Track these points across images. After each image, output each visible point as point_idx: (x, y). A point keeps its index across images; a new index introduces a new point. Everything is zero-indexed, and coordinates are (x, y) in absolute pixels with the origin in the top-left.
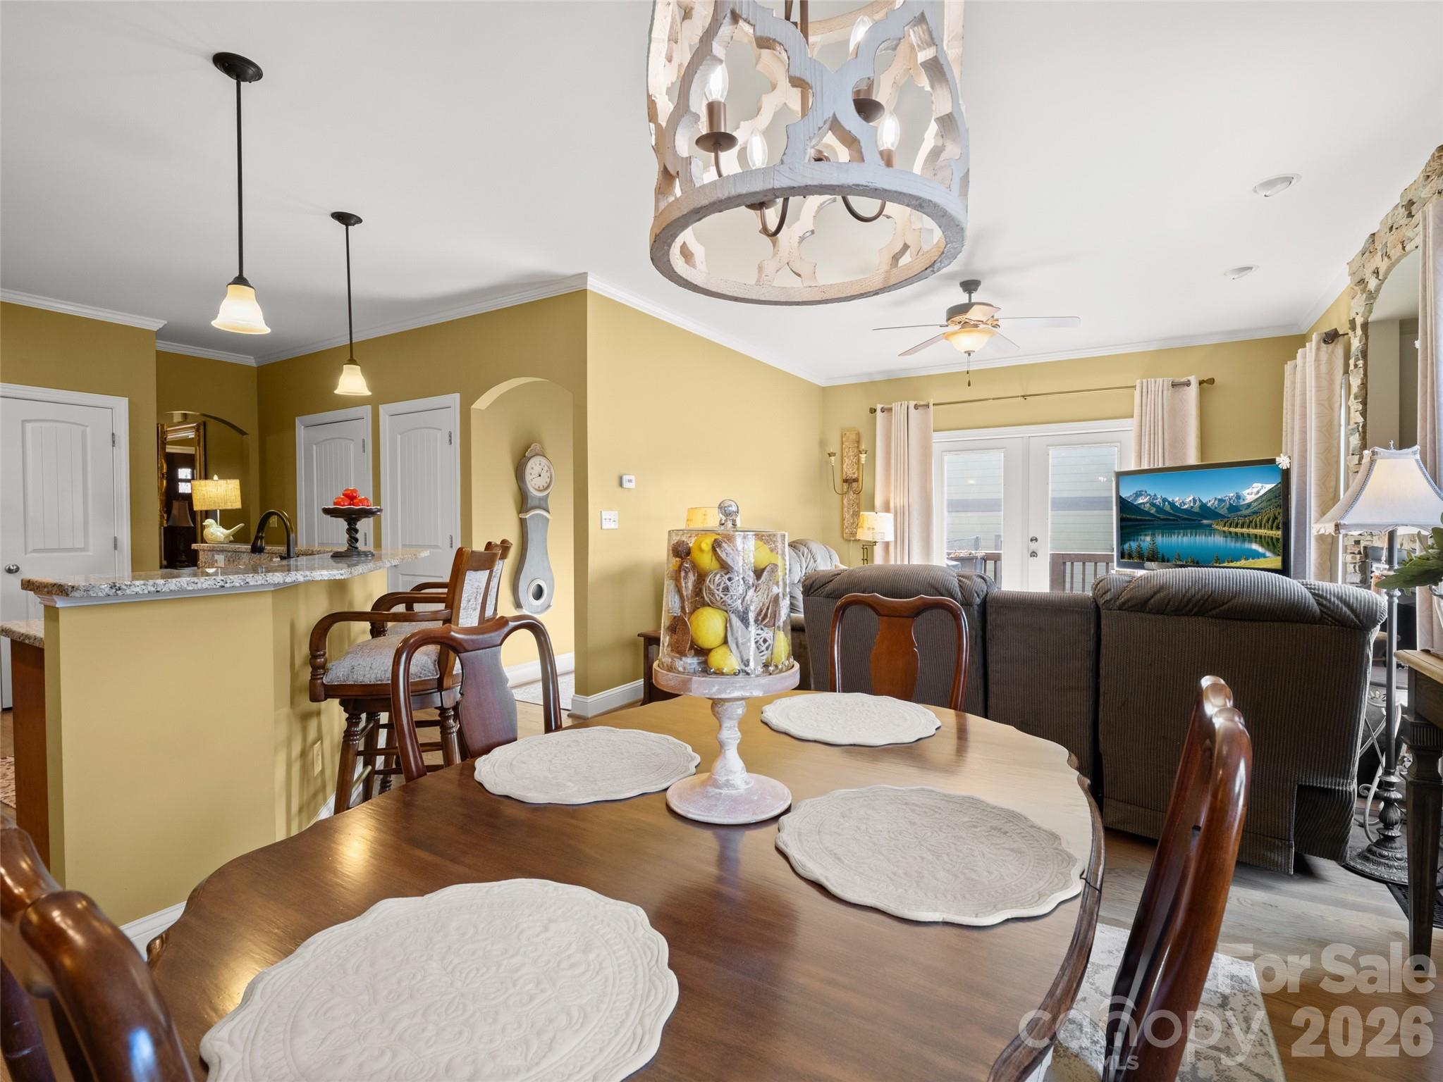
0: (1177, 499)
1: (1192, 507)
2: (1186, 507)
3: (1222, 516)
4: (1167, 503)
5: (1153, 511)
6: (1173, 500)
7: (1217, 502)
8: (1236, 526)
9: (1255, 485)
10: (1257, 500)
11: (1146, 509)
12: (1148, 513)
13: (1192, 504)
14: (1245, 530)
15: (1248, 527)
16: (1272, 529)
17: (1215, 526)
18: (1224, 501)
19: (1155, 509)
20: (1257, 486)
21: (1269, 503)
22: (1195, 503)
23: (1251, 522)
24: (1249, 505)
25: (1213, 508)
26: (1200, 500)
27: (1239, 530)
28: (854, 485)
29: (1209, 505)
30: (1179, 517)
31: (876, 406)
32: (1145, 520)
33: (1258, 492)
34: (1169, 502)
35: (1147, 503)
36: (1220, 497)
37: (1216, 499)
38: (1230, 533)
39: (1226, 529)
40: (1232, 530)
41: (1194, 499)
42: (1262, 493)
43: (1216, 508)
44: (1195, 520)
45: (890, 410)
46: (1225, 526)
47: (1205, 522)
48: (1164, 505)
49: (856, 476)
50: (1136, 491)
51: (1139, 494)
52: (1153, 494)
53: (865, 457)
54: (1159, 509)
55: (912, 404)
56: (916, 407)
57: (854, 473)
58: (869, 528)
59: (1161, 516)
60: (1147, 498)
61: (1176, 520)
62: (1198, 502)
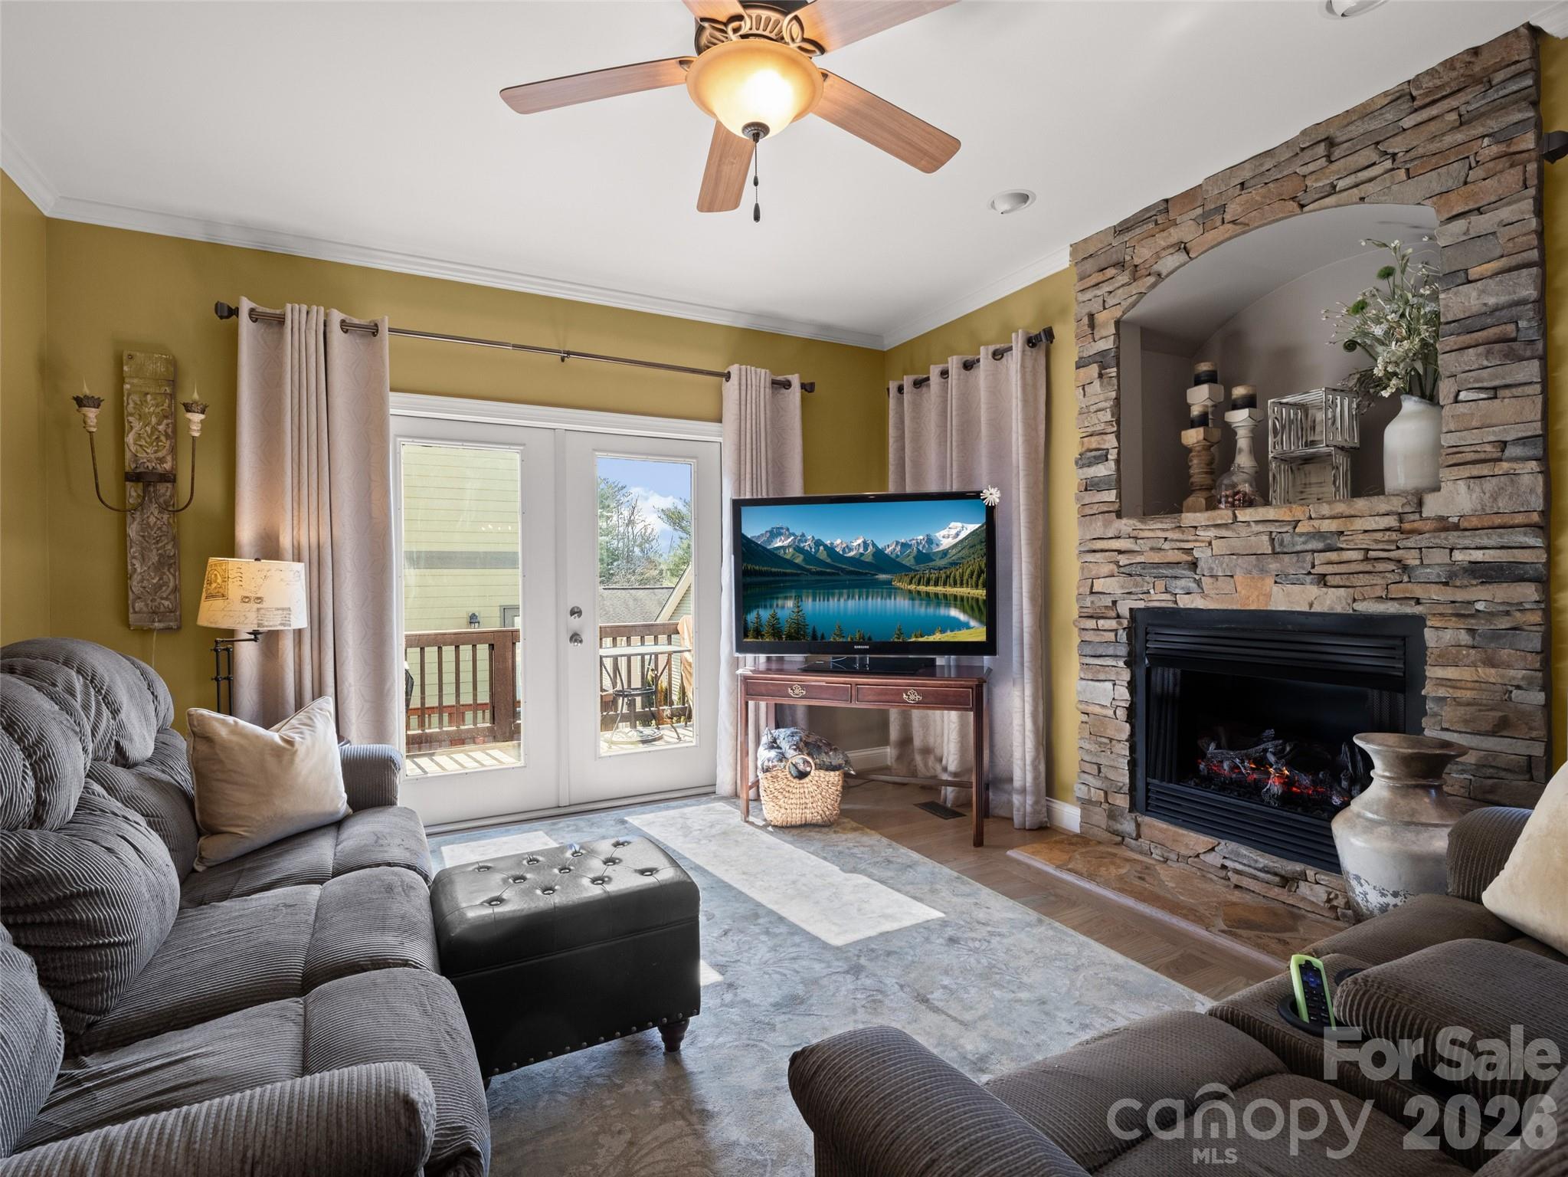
0: (838, 541)
1: (862, 554)
2: (852, 554)
3: (908, 569)
4: (821, 548)
5: (799, 560)
6: (832, 544)
7: (898, 548)
8: (928, 584)
9: (952, 524)
10: (955, 546)
11: (788, 557)
12: (790, 563)
13: (861, 550)
14: (940, 589)
15: (945, 584)
16: (977, 586)
17: (896, 584)
18: (910, 546)
19: (802, 557)
20: (955, 526)
21: (972, 550)
22: (866, 548)
23: (948, 577)
24: (945, 553)
25: (893, 556)
26: (874, 545)
27: (931, 589)
28: (163, 488)
29: (887, 551)
30: (843, 570)
31: (236, 301)
32: (785, 574)
33: (957, 535)
34: (825, 546)
35: (789, 546)
36: (903, 541)
37: (897, 543)
38: (919, 593)
39: (913, 587)
40: (922, 588)
41: (865, 542)
42: (962, 536)
43: (897, 556)
44: (866, 574)
45: (277, 320)
46: (911, 583)
47: (882, 577)
48: (817, 551)
49: (167, 466)
50: (769, 529)
51: (775, 533)
52: (798, 533)
53: (202, 421)
54: (809, 557)
55: (337, 316)
56: (345, 326)
57: (162, 460)
58: (245, 599)
59: (813, 568)
60: (789, 540)
61: (838, 574)
62: (871, 547)
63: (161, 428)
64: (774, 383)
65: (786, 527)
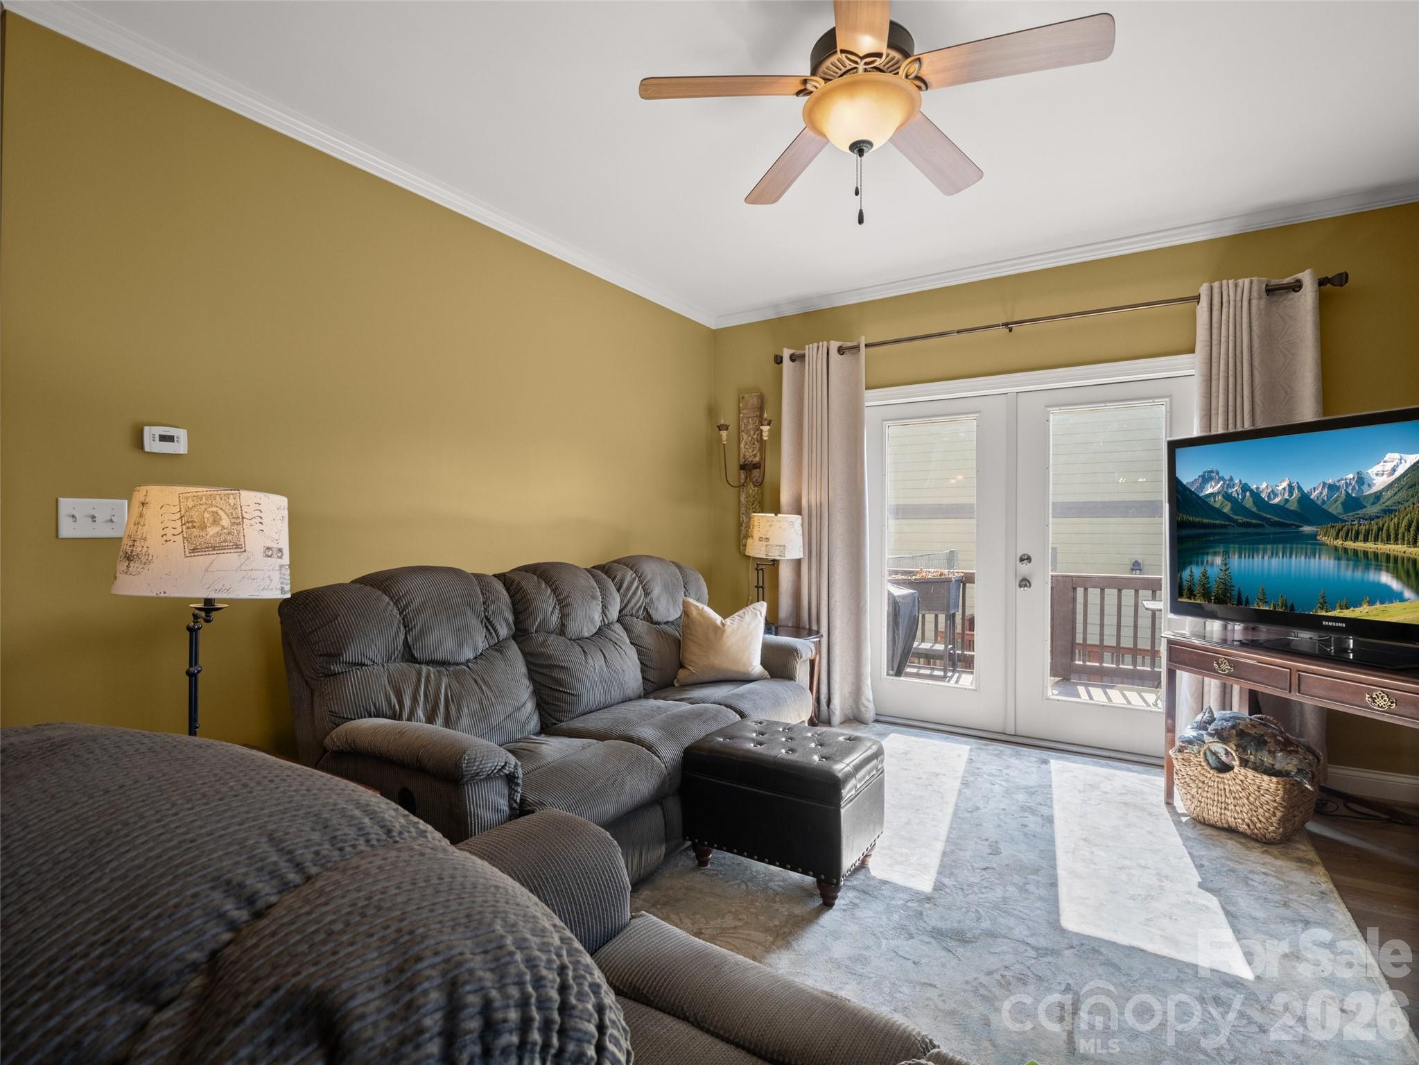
0: (1264, 485)
1: (1287, 501)
2: (1276, 501)
3: (1334, 519)
4: (1248, 494)
5: (1226, 510)
6: (1257, 488)
7: (1325, 492)
8: (1356, 539)
9: (1389, 456)
10: (1392, 486)
11: (1217, 505)
12: (1218, 512)
13: (1286, 496)
14: (1370, 546)
15: (1376, 539)
17: (1322, 538)
18: (1338, 488)
19: (1229, 506)
21: (1410, 492)
22: (1291, 494)
23: (1380, 530)
24: (1378, 496)
25: (1319, 502)
26: (1300, 488)
27: (1360, 546)
28: (756, 473)
29: (1314, 496)
30: (1267, 520)
31: (782, 352)
32: (1214, 526)
33: (1394, 471)
34: (1251, 491)
35: (1218, 493)
36: (1330, 481)
37: (1324, 484)
39: (1341, 543)
40: (1350, 545)
41: (1290, 485)
42: (1400, 471)
43: (1324, 502)
44: (1291, 525)
45: (803, 356)
46: (1338, 537)
47: (1307, 529)
48: (1244, 497)
49: (757, 459)
50: (1201, 473)
51: (1206, 478)
52: (1227, 477)
53: (769, 430)
54: (1237, 505)
55: (834, 345)
56: (841, 351)
57: (755, 456)
58: (761, 539)
59: (1240, 519)
60: (1219, 485)
61: (1262, 526)
62: (1296, 491)
63: (755, 436)
64: (1270, 291)
65: (1215, 469)
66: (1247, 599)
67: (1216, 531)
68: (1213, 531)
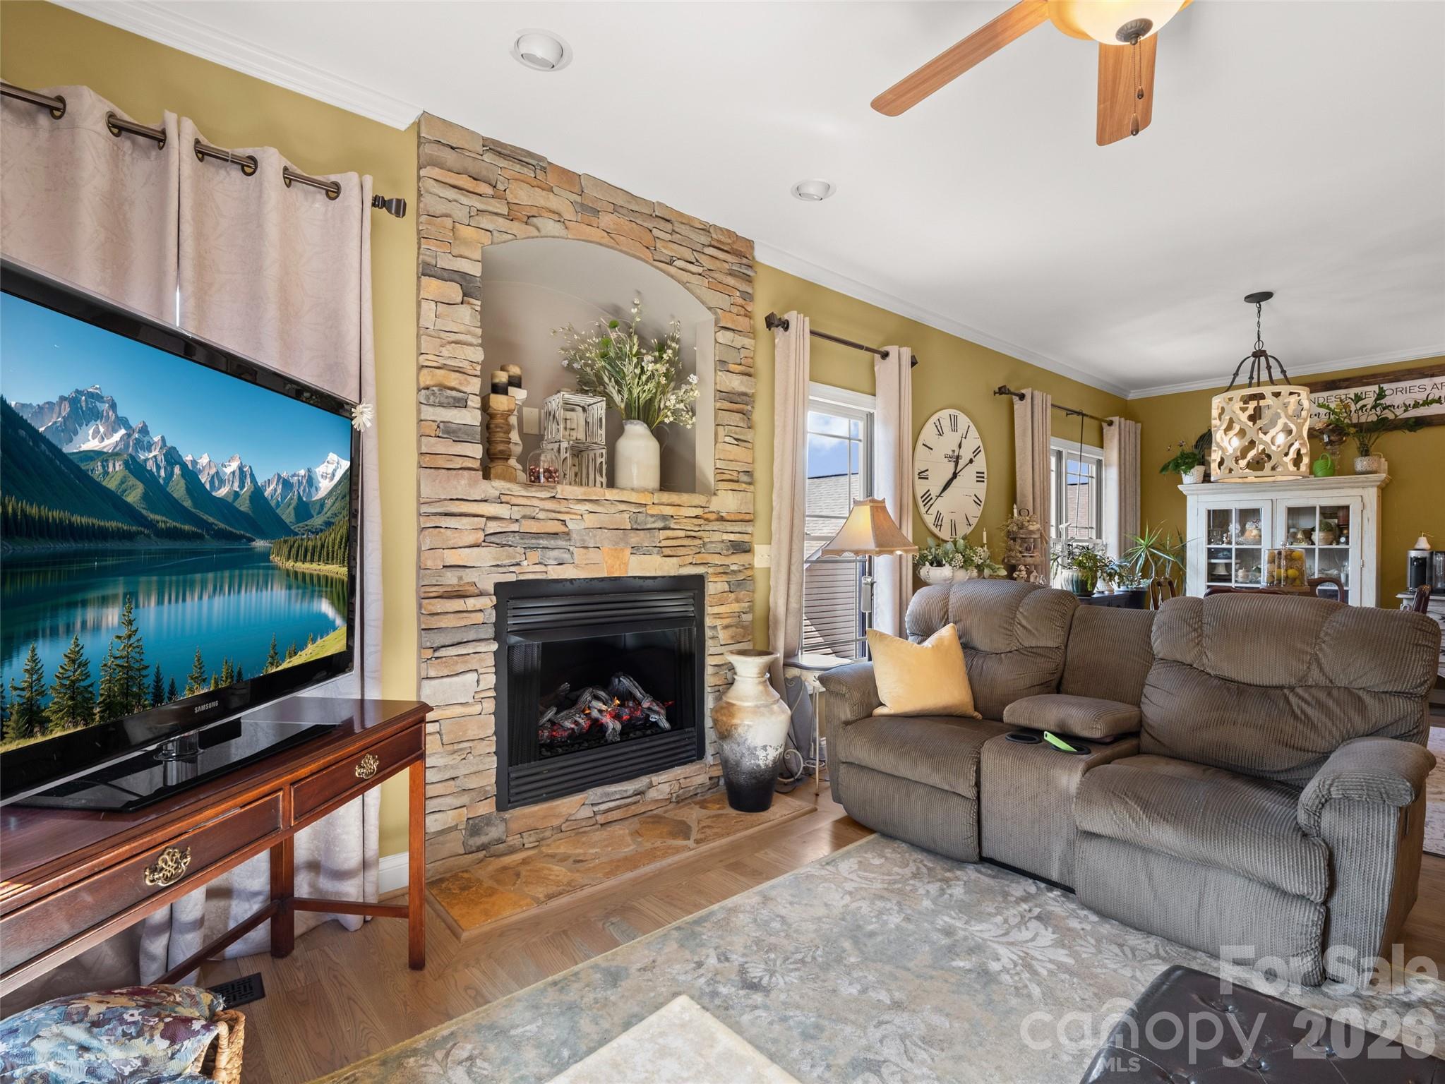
0: (204, 459)
1: (236, 495)
2: (222, 492)
3: (287, 530)
4: (177, 470)
5: (133, 497)
6: (195, 463)
8: (305, 557)
11: (112, 484)
12: (114, 501)
17: (276, 559)
26: (251, 476)
27: (307, 566)
29: (267, 493)
30: (208, 526)
32: (103, 534)
34: (184, 466)
35: (115, 455)
37: (279, 477)
39: (290, 565)
40: (299, 566)
41: (241, 468)
43: (277, 504)
44: (238, 538)
46: (289, 557)
47: (260, 544)
48: (170, 475)
50: (69, 393)
51: (84, 411)
54: (156, 491)
59: (157, 519)
60: (117, 437)
61: (200, 537)
62: (248, 480)
65: (106, 393)
66: (172, 685)
67: (110, 545)
68: (101, 546)
